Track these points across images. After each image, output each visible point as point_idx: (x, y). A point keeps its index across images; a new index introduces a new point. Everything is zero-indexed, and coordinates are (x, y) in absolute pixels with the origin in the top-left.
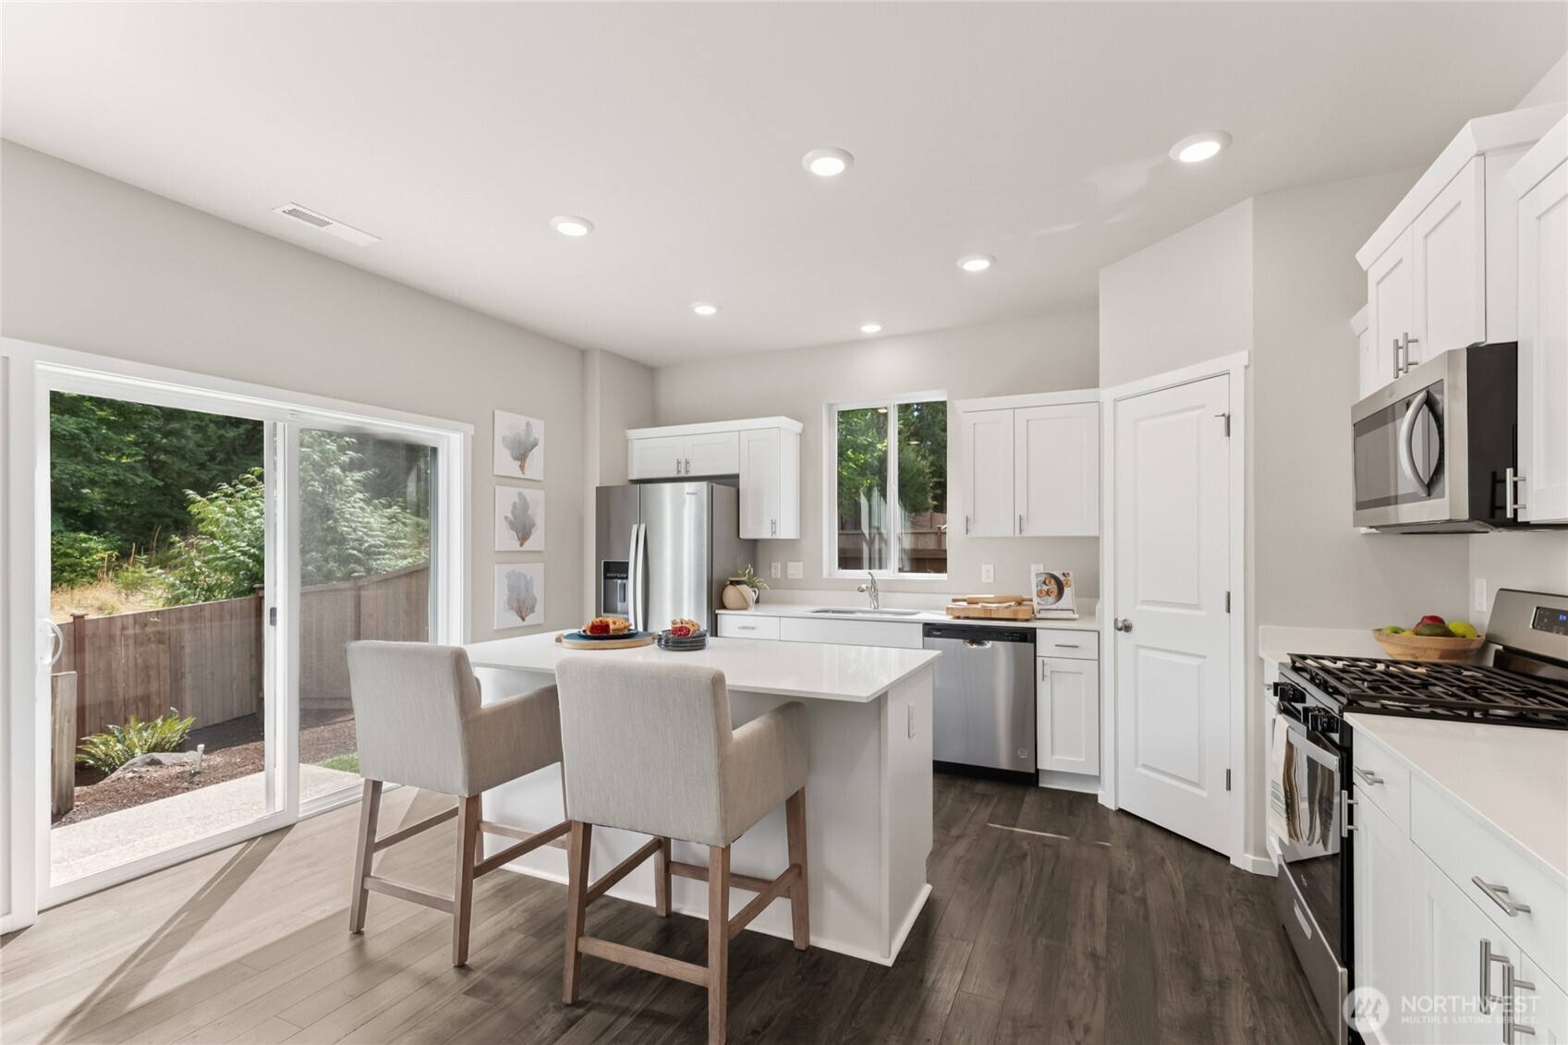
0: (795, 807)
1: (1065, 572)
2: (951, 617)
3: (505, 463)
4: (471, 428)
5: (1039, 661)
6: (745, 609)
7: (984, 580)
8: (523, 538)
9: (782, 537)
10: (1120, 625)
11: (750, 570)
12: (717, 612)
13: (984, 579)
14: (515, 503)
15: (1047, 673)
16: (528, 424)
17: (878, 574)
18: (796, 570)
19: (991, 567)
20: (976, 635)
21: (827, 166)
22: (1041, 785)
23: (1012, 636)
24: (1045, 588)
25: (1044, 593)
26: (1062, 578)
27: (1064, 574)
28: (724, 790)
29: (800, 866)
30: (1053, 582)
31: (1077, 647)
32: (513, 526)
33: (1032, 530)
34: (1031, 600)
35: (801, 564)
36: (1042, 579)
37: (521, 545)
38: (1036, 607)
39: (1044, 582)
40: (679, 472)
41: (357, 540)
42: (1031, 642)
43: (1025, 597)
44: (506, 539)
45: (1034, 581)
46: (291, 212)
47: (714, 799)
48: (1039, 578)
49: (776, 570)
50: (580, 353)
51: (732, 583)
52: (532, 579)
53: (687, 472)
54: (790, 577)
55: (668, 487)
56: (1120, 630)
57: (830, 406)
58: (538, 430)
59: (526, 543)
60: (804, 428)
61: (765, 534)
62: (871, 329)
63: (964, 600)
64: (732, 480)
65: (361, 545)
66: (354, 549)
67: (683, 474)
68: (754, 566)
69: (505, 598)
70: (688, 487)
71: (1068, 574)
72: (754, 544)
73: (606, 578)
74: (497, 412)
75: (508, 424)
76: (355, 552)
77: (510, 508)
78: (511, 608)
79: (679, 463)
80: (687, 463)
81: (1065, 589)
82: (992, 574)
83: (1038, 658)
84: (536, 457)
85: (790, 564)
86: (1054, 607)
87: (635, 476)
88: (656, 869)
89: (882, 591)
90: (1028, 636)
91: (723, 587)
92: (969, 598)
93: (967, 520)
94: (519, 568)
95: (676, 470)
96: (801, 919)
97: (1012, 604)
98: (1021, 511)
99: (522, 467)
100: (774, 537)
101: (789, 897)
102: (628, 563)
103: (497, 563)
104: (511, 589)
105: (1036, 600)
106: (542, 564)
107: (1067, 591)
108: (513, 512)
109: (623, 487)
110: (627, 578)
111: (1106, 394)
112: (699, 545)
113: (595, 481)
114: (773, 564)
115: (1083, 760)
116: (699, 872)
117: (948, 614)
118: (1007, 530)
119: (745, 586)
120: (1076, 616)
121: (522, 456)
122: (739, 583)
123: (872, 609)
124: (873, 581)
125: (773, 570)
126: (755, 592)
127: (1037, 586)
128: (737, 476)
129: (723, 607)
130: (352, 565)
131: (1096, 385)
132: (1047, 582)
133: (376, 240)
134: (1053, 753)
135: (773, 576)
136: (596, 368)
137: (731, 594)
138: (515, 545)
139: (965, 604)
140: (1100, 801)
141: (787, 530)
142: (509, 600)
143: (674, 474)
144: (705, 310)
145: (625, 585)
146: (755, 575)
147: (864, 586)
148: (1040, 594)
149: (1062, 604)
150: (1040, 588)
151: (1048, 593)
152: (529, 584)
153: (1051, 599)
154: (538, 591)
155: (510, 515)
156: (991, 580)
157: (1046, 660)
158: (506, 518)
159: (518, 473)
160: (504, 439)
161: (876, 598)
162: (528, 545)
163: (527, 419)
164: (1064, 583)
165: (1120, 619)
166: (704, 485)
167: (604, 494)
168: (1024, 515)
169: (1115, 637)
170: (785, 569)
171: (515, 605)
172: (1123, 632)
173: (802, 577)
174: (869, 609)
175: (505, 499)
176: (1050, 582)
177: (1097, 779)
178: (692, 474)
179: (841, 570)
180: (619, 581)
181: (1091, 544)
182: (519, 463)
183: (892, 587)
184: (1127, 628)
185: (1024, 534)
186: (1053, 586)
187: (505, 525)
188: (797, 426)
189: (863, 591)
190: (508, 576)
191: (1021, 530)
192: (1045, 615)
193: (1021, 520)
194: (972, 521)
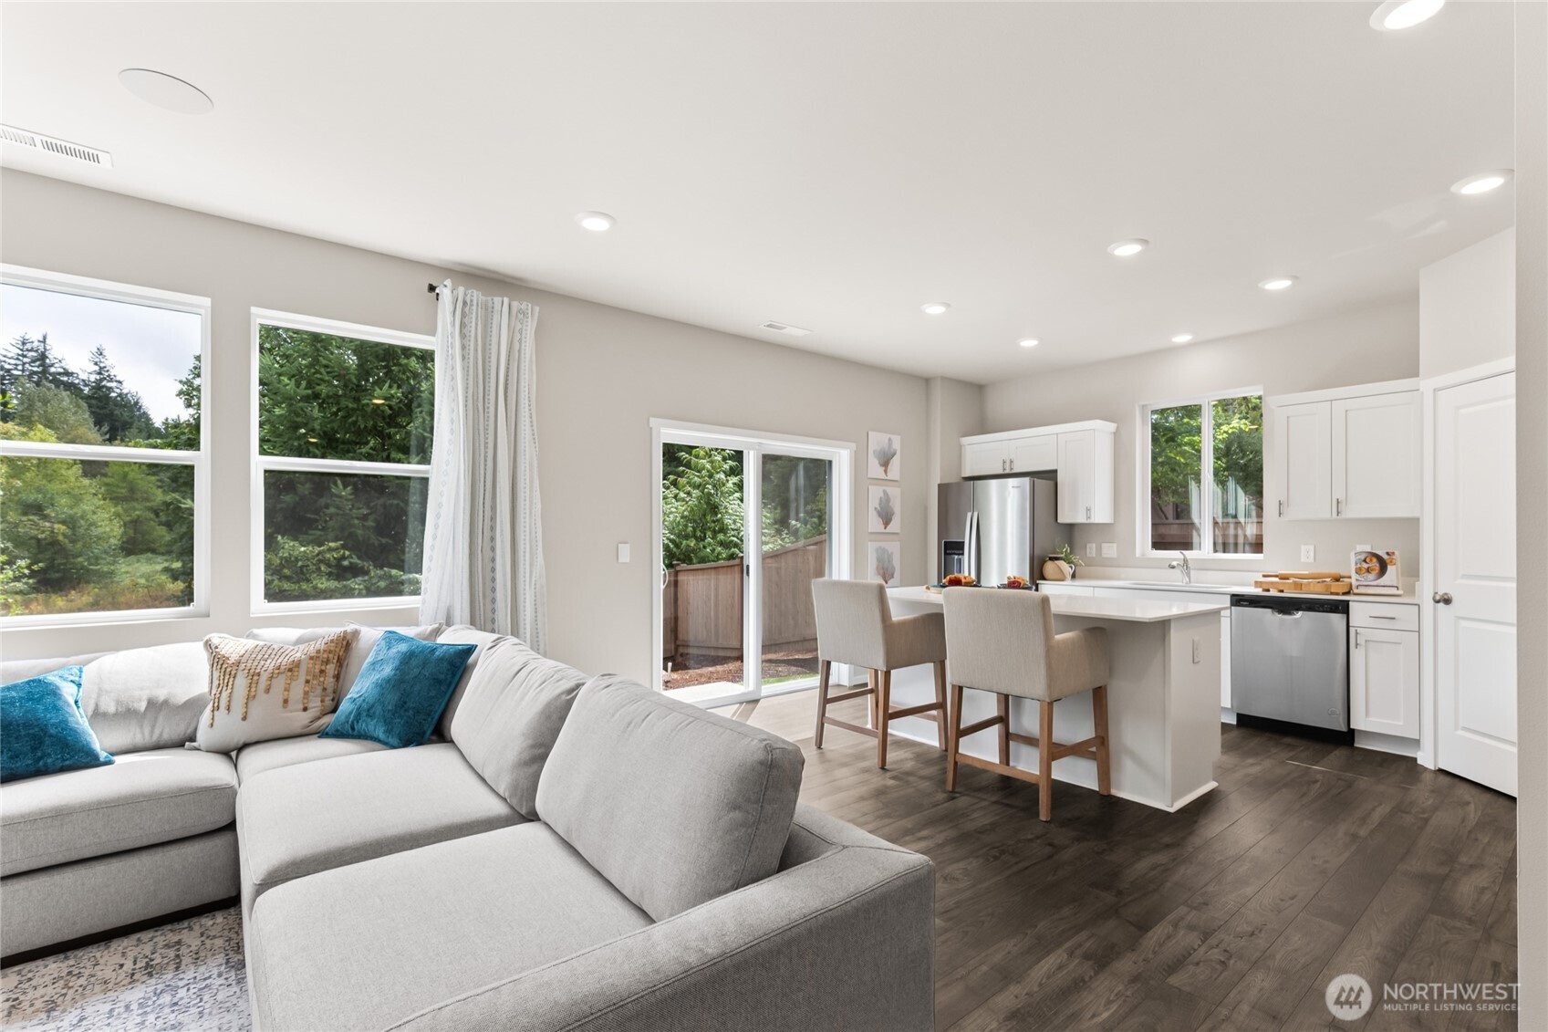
0: (1099, 697)
1: (1388, 551)
2: (1261, 589)
3: (875, 470)
4: (853, 446)
5: (1352, 631)
6: (1063, 580)
7: (1302, 560)
8: (887, 523)
9: (1097, 521)
10: (1438, 598)
11: (1067, 547)
12: (1038, 582)
13: (1303, 559)
14: (881, 498)
15: (1361, 640)
16: (890, 440)
17: (1191, 554)
18: (1110, 551)
19: (1311, 548)
20: (1285, 606)
21: (1128, 250)
22: (1356, 745)
23: (1323, 607)
24: (1365, 566)
25: (1364, 571)
26: (1385, 557)
27: (1388, 554)
28: (1049, 667)
29: (1103, 738)
30: (1375, 560)
31: (1394, 618)
32: (880, 514)
33: (1351, 512)
34: (1350, 577)
35: (1115, 545)
36: (1363, 557)
37: (885, 528)
38: (1354, 583)
39: (1365, 561)
40: (1004, 469)
41: (736, 530)
42: (1343, 613)
43: (1343, 574)
44: (875, 524)
45: (1353, 559)
46: (769, 326)
47: (1042, 671)
48: (1359, 557)
49: (1091, 550)
50: (924, 382)
51: (1051, 559)
52: (892, 553)
53: (1012, 469)
54: (1104, 556)
55: (994, 482)
56: (1438, 602)
57: (1144, 407)
58: (897, 445)
59: (888, 527)
60: (1118, 428)
61: (1080, 519)
62: (1182, 339)
63: (1276, 576)
64: (1051, 475)
65: (739, 533)
66: (733, 536)
67: (1007, 471)
68: (1071, 546)
69: (875, 566)
70: (1012, 482)
71: (1393, 553)
72: (1070, 527)
73: (946, 554)
74: (870, 433)
75: (877, 441)
76: (735, 539)
77: (878, 501)
78: (879, 574)
79: (1004, 462)
80: (1011, 462)
81: (1389, 567)
82: (1312, 554)
83: (1351, 629)
84: (895, 462)
85: (1104, 545)
86: (1375, 583)
87: (967, 475)
88: (1000, 736)
89: (1195, 569)
90: (1342, 608)
91: (1043, 563)
92: (1281, 574)
93: (1280, 504)
94: (884, 545)
95: (1002, 468)
96: (1105, 775)
97: (1328, 580)
98: (1340, 494)
99: (886, 471)
100: (1089, 521)
101: (1095, 759)
102: (963, 543)
103: (871, 541)
104: (878, 560)
105: (1354, 576)
106: (898, 543)
107: (1390, 568)
108: (880, 504)
109: (958, 484)
110: (963, 554)
111: (1426, 384)
112: (1022, 527)
113: (936, 480)
114: (1089, 545)
115: (1401, 723)
116: (1030, 741)
117: (1256, 587)
118: (1325, 512)
119: (1062, 562)
120: (1400, 592)
121: (885, 464)
122: (1057, 559)
123: (1184, 584)
124: (1185, 561)
125: (1088, 550)
126: (1071, 567)
127: (1356, 564)
128: (1055, 471)
129: (1043, 578)
130: (733, 549)
131: (1416, 374)
132: (1367, 560)
133: (808, 332)
134: (1367, 715)
135: (1088, 555)
136: (938, 393)
137: (1050, 568)
138: (880, 528)
139: (1277, 579)
140: (1419, 762)
141: (1101, 515)
142: (877, 568)
143: (1000, 471)
144: (1029, 343)
145: (960, 560)
146: (1071, 553)
147: (1174, 563)
148: (1358, 571)
149: (1385, 580)
150: (1359, 566)
151: (1368, 570)
152: (890, 556)
153: (1371, 576)
154: (896, 562)
155: (878, 507)
156: (1311, 560)
157: (1359, 630)
158: (876, 508)
159: (884, 477)
160: (874, 452)
161: (1189, 575)
162: (890, 528)
163: (889, 436)
164: (1388, 561)
165: (1441, 592)
166: (1027, 480)
167: (944, 490)
168: (1342, 498)
169: (1435, 610)
170: (1099, 549)
171: (881, 572)
172: (1441, 605)
173: (1115, 556)
174: (1181, 584)
175: (875, 494)
176: (1371, 560)
177: (1416, 743)
178: (1016, 470)
179: (1155, 551)
180: (956, 557)
181: (1411, 526)
182: (884, 468)
183: (1205, 566)
184: (1447, 601)
185: (1343, 516)
186: (1375, 564)
187: (875, 513)
188: (1112, 427)
189: (1173, 567)
190: (877, 550)
191: (1338, 513)
192: (1362, 590)
193: (1338, 502)
194: (1285, 505)
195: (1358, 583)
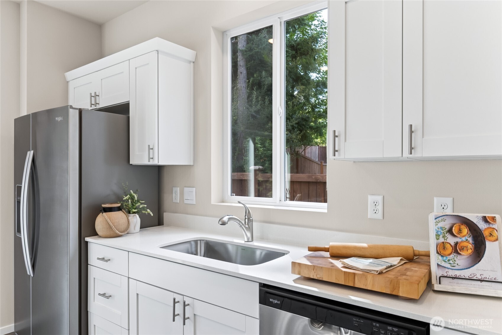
1: (486, 215)
6: (125, 236)
7: (369, 216)
12: (87, 239)
13: (370, 214)
17: (263, 202)
18: (190, 196)
24: (452, 240)
25: (450, 249)
26: (482, 226)
27: (485, 220)
30: (465, 230)
35: (194, 189)
36: (446, 224)
38: (436, 272)
39: (450, 231)
45: (432, 229)
48: (441, 225)
49: (176, 195)
51: (105, 210)
71: (493, 220)
79: (92, 97)
81: (488, 244)
82: (380, 207)
85: (186, 189)
86: (466, 273)
93: (335, 137)
97: (395, 261)
100: (151, 163)
107: (490, 246)
114: (174, 189)
118: (394, 149)
122: (111, 210)
124: (248, 214)
127: (438, 238)
129: (94, 234)
132: (455, 230)
135: (174, 201)
137: (101, 221)
148: (441, 249)
150: (441, 240)
151: (456, 249)
153: (462, 260)
164: (486, 234)
168: (417, 124)
170: (182, 193)
176: (460, 231)
178: (101, 105)
185: (418, 154)
186: (466, 239)
191: (411, 148)
192: (446, 286)
193: (411, 132)
194: (342, 137)
195: (441, 272)
